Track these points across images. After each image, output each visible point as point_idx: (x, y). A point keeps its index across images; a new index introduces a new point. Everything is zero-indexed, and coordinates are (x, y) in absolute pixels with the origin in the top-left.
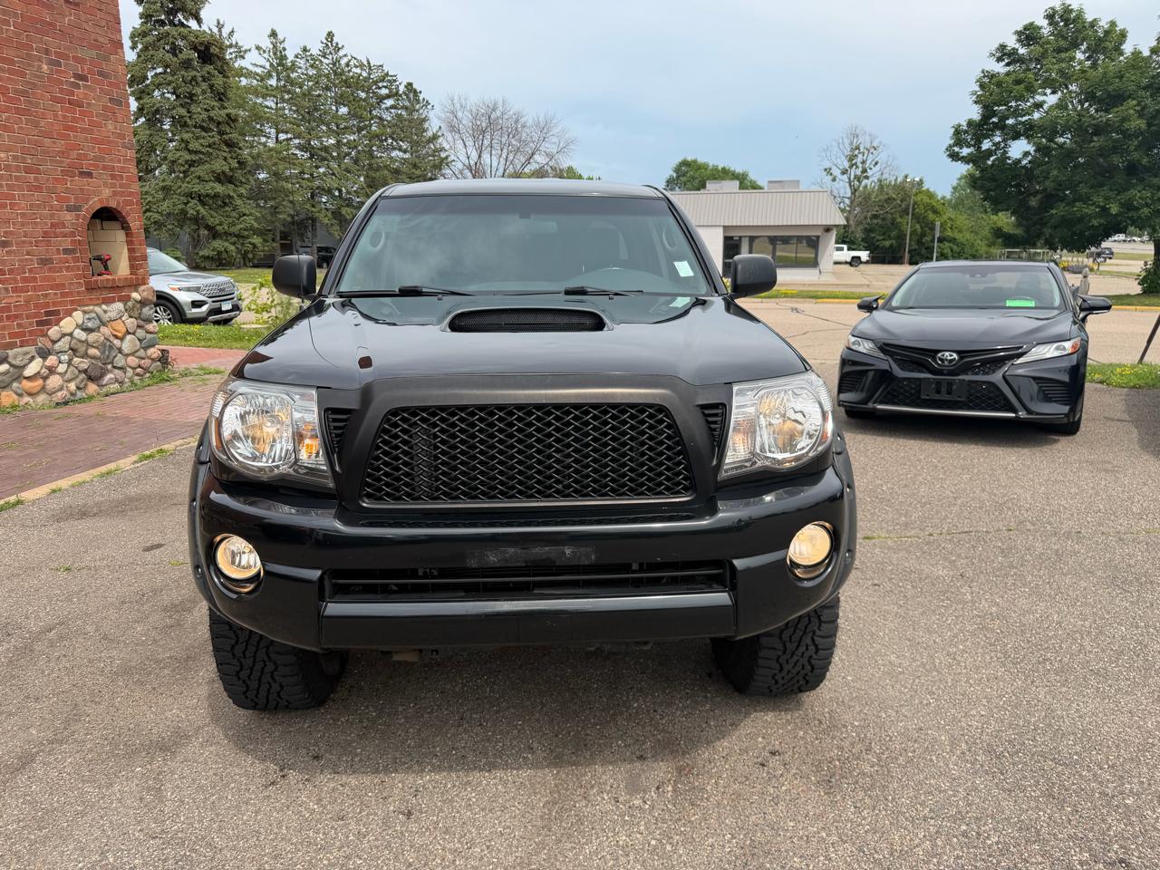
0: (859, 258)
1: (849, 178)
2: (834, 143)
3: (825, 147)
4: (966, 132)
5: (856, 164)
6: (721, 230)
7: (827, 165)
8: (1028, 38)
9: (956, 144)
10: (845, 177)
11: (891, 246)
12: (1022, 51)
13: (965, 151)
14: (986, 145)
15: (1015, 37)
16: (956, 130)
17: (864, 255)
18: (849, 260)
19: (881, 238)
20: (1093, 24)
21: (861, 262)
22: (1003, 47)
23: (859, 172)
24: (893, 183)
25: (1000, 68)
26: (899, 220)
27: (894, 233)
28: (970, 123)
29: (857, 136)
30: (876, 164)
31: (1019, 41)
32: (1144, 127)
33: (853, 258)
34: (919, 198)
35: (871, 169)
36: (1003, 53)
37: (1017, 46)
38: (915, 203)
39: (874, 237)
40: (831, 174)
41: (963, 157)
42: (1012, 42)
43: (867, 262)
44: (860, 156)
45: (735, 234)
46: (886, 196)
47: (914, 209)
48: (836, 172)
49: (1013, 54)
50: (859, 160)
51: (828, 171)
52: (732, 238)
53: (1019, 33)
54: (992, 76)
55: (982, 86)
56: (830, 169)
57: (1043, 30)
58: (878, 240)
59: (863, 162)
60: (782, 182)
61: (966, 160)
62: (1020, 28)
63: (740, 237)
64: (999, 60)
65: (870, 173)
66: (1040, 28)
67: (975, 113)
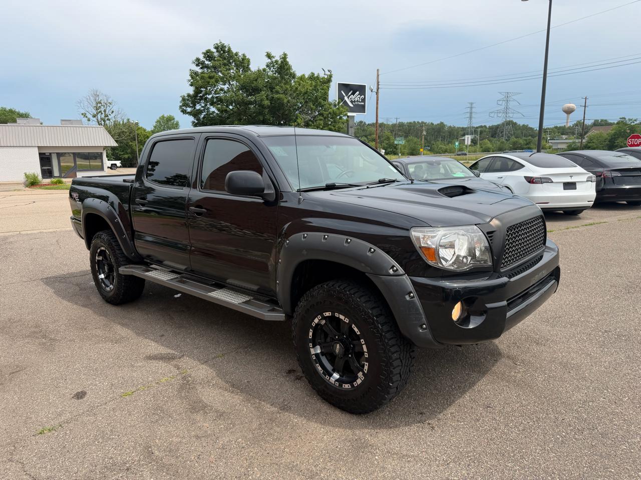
0: (116, 164)
1: (98, 120)
2: (84, 99)
3: (79, 101)
4: (188, 100)
5: (101, 112)
6: (37, 149)
7: (83, 112)
8: (208, 56)
9: (183, 105)
10: (95, 119)
11: (129, 157)
12: (207, 62)
13: (189, 110)
14: (198, 107)
15: (203, 55)
16: (183, 98)
17: (118, 163)
18: (110, 166)
19: (122, 153)
20: (236, 54)
21: (117, 167)
22: (198, 59)
23: (103, 116)
24: (121, 123)
25: (198, 69)
26: (131, 143)
27: (129, 151)
28: (189, 95)
29: (98, 95)
30: (113, 112)
31: (204, 57)
32: (269, 104)
33: (112, 165)
34: (139, 132)
35: (110, 115)
36: (198, 62)
37: (204, 60)
38: (138, 134)
39: (118, 153)
40: (86, 117)
41: (188, 112)
42: (202, 58)
43: (120, 167)
44: (102, 107)
45: (47, 151)
46: (120, 131)
47: (138, 137)
48: (90, 116)
49: (203, 63)
50: (102, 109)
51: (84, 115)
52: (44, 154)
53: (204, 54)
54: (196, 73)
55: (192, 78)
56: (85, 114)
57: (215, 54)
58: (120, 155)
59: (105, 111)
60: (70, 120)
61: (190, 113)
62: (204, 51)
63: (50, 153)
64: (197, 65)
65: (110, 117)
66: (214, 53)
67: (191, 90)
